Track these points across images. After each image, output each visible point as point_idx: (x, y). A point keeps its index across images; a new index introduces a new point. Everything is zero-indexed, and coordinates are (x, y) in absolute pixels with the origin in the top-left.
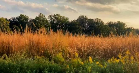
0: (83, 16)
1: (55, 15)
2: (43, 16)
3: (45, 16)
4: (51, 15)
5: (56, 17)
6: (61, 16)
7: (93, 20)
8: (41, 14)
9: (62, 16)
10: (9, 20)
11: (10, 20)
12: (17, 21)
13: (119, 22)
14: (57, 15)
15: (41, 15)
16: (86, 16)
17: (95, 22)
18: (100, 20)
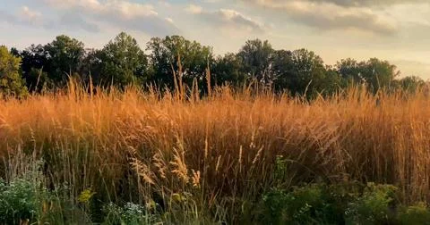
0: (257, 43)
1: (167, 38)
2: (130, 40)
3: (135, 42)
4: (157, 39)
5: (174, 43)
6: (187, 42)
7: (289, 53)
8: (122, 35)
9: (192, 42)
10: (22, 54)
11: (25, 53)
12: (48, 56)
13: (374, 61)
14: (176, 37)
15: (125, 39)
16: (266, 43)
17: (295, 61)
18: (312, 54)
